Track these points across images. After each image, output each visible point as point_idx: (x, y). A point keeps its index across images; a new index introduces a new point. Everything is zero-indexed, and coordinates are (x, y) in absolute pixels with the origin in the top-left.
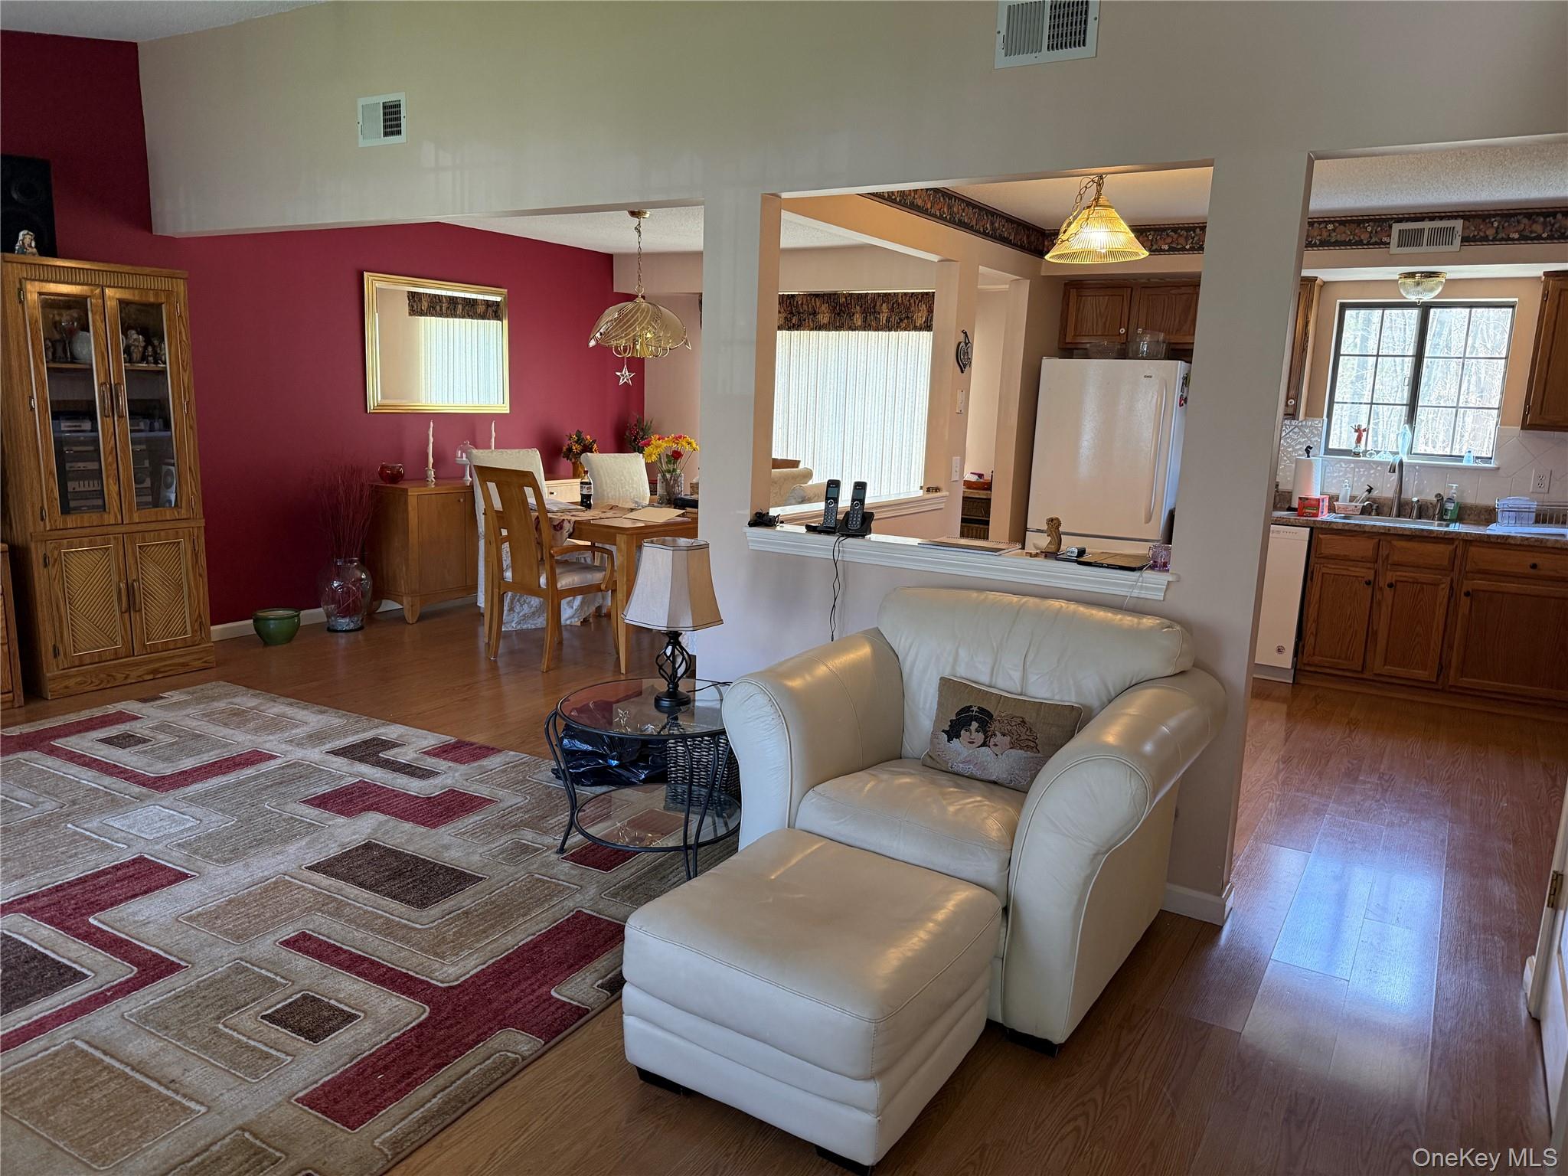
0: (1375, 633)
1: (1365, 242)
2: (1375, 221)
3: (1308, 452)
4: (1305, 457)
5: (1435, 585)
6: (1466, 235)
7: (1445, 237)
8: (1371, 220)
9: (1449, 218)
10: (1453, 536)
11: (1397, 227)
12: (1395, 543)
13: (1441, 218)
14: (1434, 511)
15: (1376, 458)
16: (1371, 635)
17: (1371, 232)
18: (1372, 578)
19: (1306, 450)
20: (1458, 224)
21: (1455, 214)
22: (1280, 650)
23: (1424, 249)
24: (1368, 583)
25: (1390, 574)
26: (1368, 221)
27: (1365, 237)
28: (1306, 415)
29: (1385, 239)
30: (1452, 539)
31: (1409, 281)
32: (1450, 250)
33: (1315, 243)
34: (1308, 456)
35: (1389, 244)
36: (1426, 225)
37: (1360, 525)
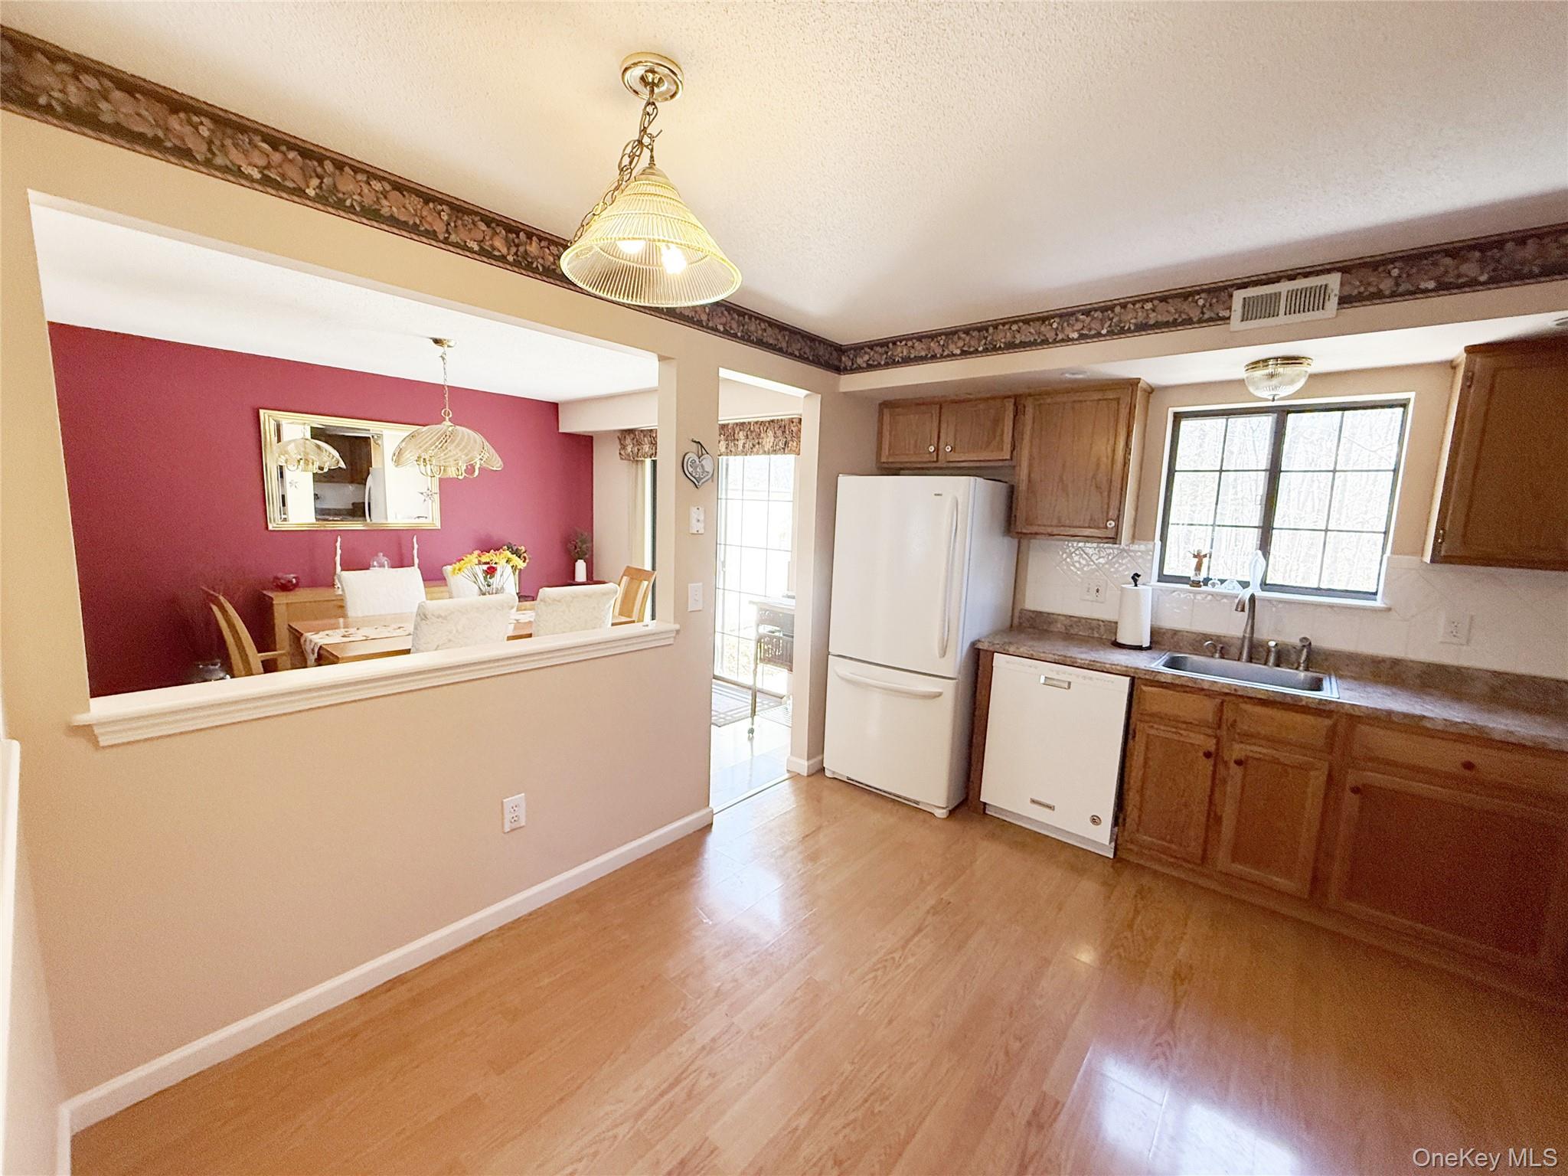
0: (1219, 820)
1: (1195, 320)
2: (1209, 291)
3: (1135, 581)
4: (1131, 586)
5: (1305, 768)
6: (1346, 294)
7: (1313, 300)
8: (1203, 291)
9: (1318, 273)
10: (1332, 707)
11: (1239, 296)
12: (1243, 706)
13: (1306, 275)
14: (1299, 657)
15: (1220, 589)
16: (1213, 819)
17: (1204, 306)
18: (1212, 749)
19: (1133, 578)
20: (1334, 281)
21: (1328, 267)
22: (1095, 820)
23: (1282, 319)
24: (1208, 755)
25: (1237, 746)
26: (1198, 293)
27: (1195, 314)
28: (1134, 538)
29: (1222, 314)
30: (1331, 712)
31: (1260, 373)
32: (1322, 317)
33: (1129, 328)
34: (1136, 585)
35: (1229, 318)
36: (1284, 287)
37: (1195, 680)
